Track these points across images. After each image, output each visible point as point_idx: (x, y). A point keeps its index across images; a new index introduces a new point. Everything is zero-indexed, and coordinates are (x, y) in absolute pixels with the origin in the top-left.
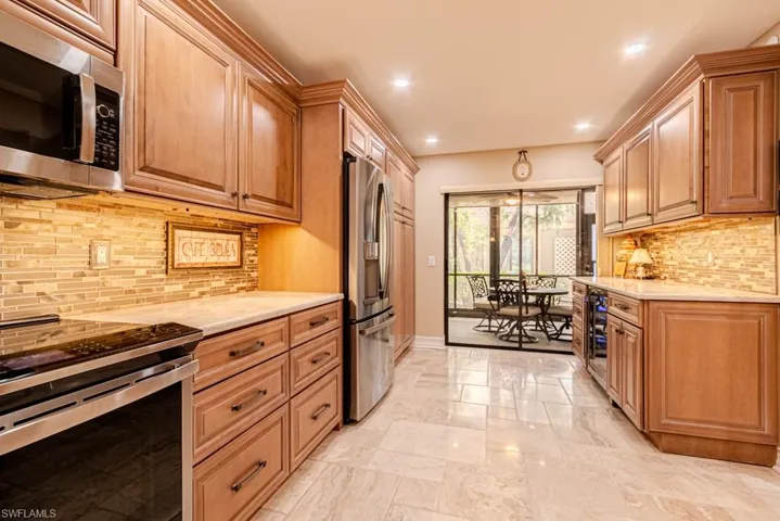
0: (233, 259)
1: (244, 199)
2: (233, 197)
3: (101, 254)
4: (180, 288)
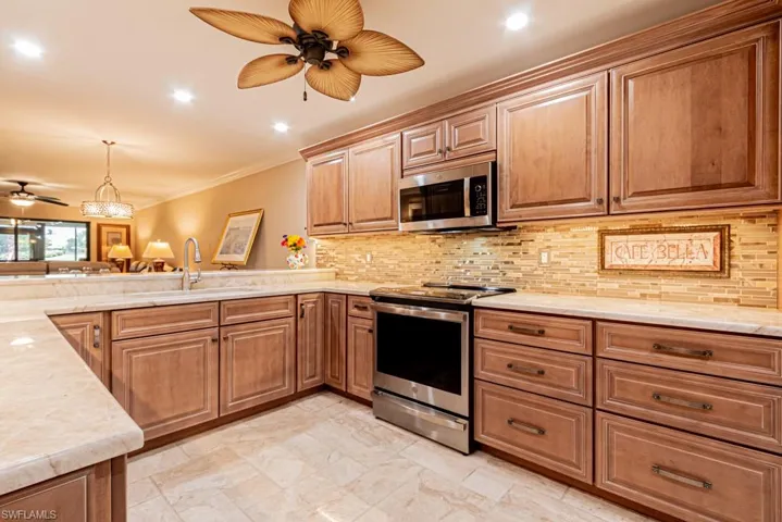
1: (617, 200)
2: (600, 202)
3: (544, 259)
4: (616, 286)
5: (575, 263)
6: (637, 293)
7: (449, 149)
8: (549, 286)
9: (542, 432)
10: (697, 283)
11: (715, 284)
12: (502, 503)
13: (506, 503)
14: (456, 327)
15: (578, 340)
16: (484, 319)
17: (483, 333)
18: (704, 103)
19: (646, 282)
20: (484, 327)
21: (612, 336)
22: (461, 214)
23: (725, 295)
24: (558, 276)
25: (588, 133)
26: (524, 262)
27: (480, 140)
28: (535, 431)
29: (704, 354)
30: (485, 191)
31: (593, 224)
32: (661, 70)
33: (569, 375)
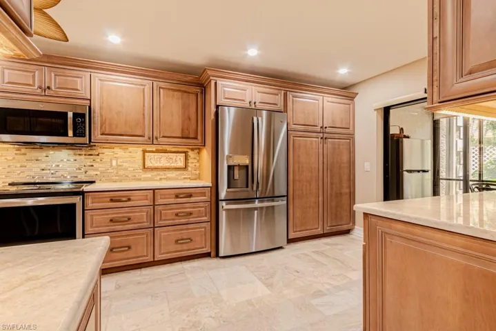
0: (181, 164)
1: (157, 138)
2: (149, 139)
3: (114, 163)
4: (150, 176)
5: (131, 165)
6: (158, 178)
7: (49, 88)
8: (117, 178)
9: (129, 247)
10: (178, 173)
11: (185, 172)
12: (116, 288)
13: (118, 287)
14: (73, 206)
15: (147, 199)
16: (92, 198)
17: (92, 206)
18: (185, 107)
19: (161, 173)
20: (92, 203)
21: (161, 195)
22: (66, 135)
23: (186, 176)
24: (121, 173)
25: (144, 106)
26: (101, 166)
27: (77, 90)
28: (127, 248)
29: (190, 196)
30: (84, 122)
31: (140, 147)
32: (169, 89)
33: (142, 216)
